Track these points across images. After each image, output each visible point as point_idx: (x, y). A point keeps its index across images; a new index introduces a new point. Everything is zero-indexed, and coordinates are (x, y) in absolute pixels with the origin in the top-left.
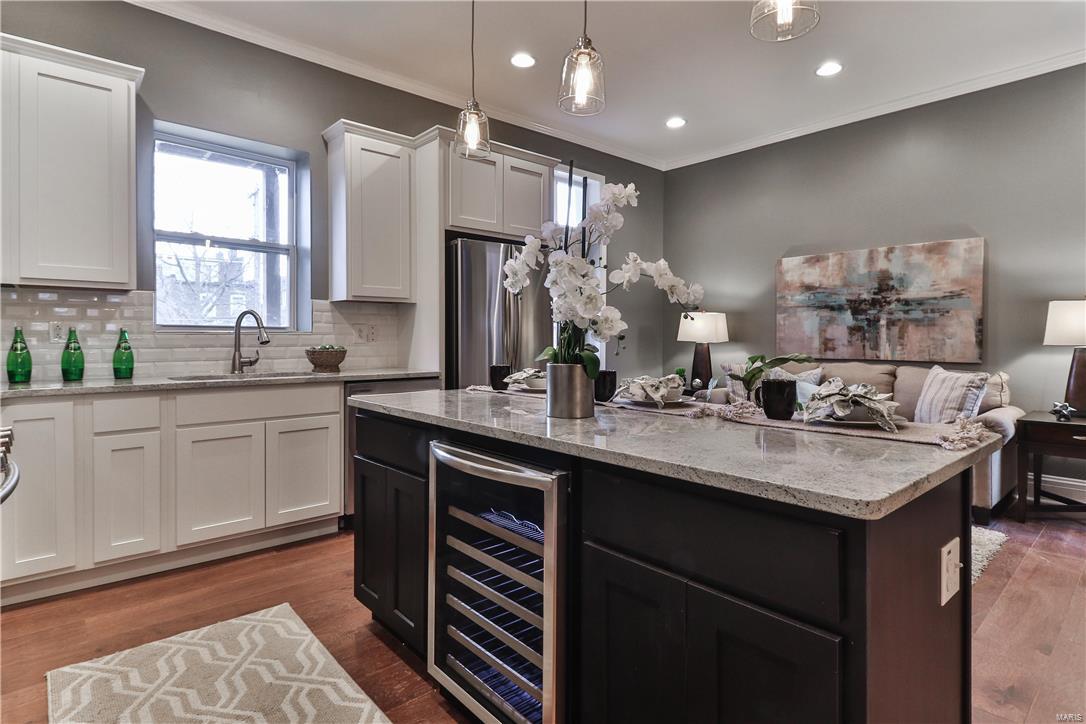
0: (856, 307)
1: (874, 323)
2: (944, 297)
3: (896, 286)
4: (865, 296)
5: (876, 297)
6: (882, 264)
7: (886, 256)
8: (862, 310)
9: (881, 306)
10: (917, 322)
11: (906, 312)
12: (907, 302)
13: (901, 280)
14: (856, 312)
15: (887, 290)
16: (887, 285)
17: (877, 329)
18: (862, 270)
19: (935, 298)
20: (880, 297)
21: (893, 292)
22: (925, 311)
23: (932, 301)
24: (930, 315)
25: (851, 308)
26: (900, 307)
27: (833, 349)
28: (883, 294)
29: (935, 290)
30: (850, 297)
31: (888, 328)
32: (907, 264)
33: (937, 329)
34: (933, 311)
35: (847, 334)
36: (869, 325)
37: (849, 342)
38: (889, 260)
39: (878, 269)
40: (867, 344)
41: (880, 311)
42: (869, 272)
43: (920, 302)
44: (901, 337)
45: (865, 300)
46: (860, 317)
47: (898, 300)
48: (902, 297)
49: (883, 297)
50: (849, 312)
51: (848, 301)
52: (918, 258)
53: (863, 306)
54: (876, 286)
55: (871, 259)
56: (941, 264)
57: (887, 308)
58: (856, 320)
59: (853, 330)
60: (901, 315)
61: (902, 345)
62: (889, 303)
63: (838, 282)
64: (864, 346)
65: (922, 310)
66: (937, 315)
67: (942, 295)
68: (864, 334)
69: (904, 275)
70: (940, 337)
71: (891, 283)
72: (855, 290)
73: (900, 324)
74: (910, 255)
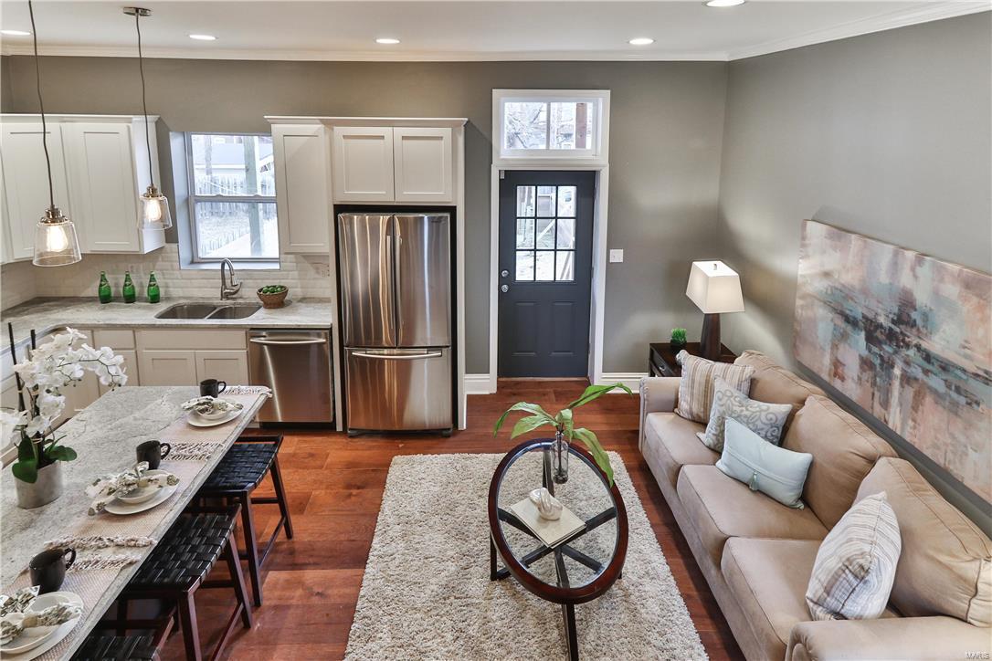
0: (873, 332)
1: (888, 365)
2: (977, 375)
3: (919, 322)
4: (882, 320)
5: (893, 326)
6: (906, 280)
7: (913, 269)
8: (877, 338)
9: (898, 346)
10: (938, 396)
11: (926, 372)
12: (928, 357)
13: (926, 317)
14: (870, 339)
15: (907, 323)
16: (909, 315)
17: (890, 377)
18: (884, 278)
19: (964, 371)
20: (898, 330)
21: (914, 330)
22: (948, 385)
23: (959, 372)
24: (954, 395)
25: (865, 330)
26: (920, 360)
27: (843, 379)
28: (903, 327)
29: (966, 356)
30: (864, 312)
31: (902, 386)
32: (936, 294)
33: (960, 424)
34: (958, 390)
35: (858, 367)
36: (881, 365)
37: (860, 379)
38: (915, 277)
39: (901, 286)
40: (877, 394)
41: (896, 352)
42: (891, 284)
43: (945, 367)
44: (915, 408)
45: (881, 326)
46: (875, 349)
47: (918, 347)
48: (924, 345)
49: (902, 333)
50: (863, 334)
51: (864, 317)
52: (951, 290)
53: (878, 334)
54: (896, 310)
55: (895, 266)
56: (979, 315)
57: (904, 352)
58: (870, 350)
59: (866, 364)
60: (920, 375)
61: (914, 420)
62: (908, 346)
63: (856, 283)
64: (873, 394)
65: (946, 381)
66: (962, 400)
67: (974, 370)
68: (875, 376)
69: (931, 310)
70: (962, 439)
71: (914, 315)
72: (873, 304)
73: (916, 386)
74: (942, 280)
